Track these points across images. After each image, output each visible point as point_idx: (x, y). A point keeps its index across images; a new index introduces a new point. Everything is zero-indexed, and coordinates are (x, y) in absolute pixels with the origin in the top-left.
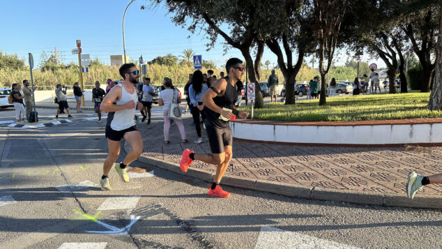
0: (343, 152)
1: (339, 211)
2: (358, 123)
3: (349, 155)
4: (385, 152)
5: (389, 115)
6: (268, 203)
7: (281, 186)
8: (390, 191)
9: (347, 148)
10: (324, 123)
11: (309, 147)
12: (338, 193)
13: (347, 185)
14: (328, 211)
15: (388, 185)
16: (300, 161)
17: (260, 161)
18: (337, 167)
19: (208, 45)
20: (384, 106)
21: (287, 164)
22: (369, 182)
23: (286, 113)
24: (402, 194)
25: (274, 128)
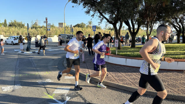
4: (174, 73)
5: (177, 56)
6: (123, 95)
7: (128, 87)
8: (176, 93)
14: (148, 100)
15: (175, 90)
16: (137, 75)
17: (119, 74)
19: (99, 23)
20: (174, 51)
21: (131, 77)
22: (167, 88)
23: (131, 53)
24: (181, 95)
25: (126, 60)
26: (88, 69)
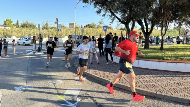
1: (168, 105)
2: (179, 61)
7: (141, 90)
9: (173, 73)
10: (163, 60)
11: (155, 71)
12: (168, 96)
13: (172, 92)
14: (163, 104)
16: (150, 78)
18: (167, 82)
19: (110, 23)
21: (144, 79)
22: (183, 92)
23: (144, 54)
25: (139, 61)
26: (98, 70)
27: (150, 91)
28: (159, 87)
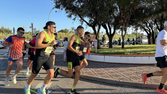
0: (130, 67)
1: (129, 90)
2: (136, 55)
3: (133, 68)
4: (147, 67)
6: (102, 86)
7: (106, 79)
8: (149, 82)
9: (132, 65)
10: (123, 55)
11: (117, 65)
12: (129, 82)
13: (132, 79)
14: (125, 90)
16: (114, 70)
17: (99, 69)
18: (128, 72)
20: (146, 49)
21: (109, 71)
22: (141, 78)
23: (109, 51)
24: (154, 83)
25: (104, 57)
27: (114, 80)
28: (122, 76)
